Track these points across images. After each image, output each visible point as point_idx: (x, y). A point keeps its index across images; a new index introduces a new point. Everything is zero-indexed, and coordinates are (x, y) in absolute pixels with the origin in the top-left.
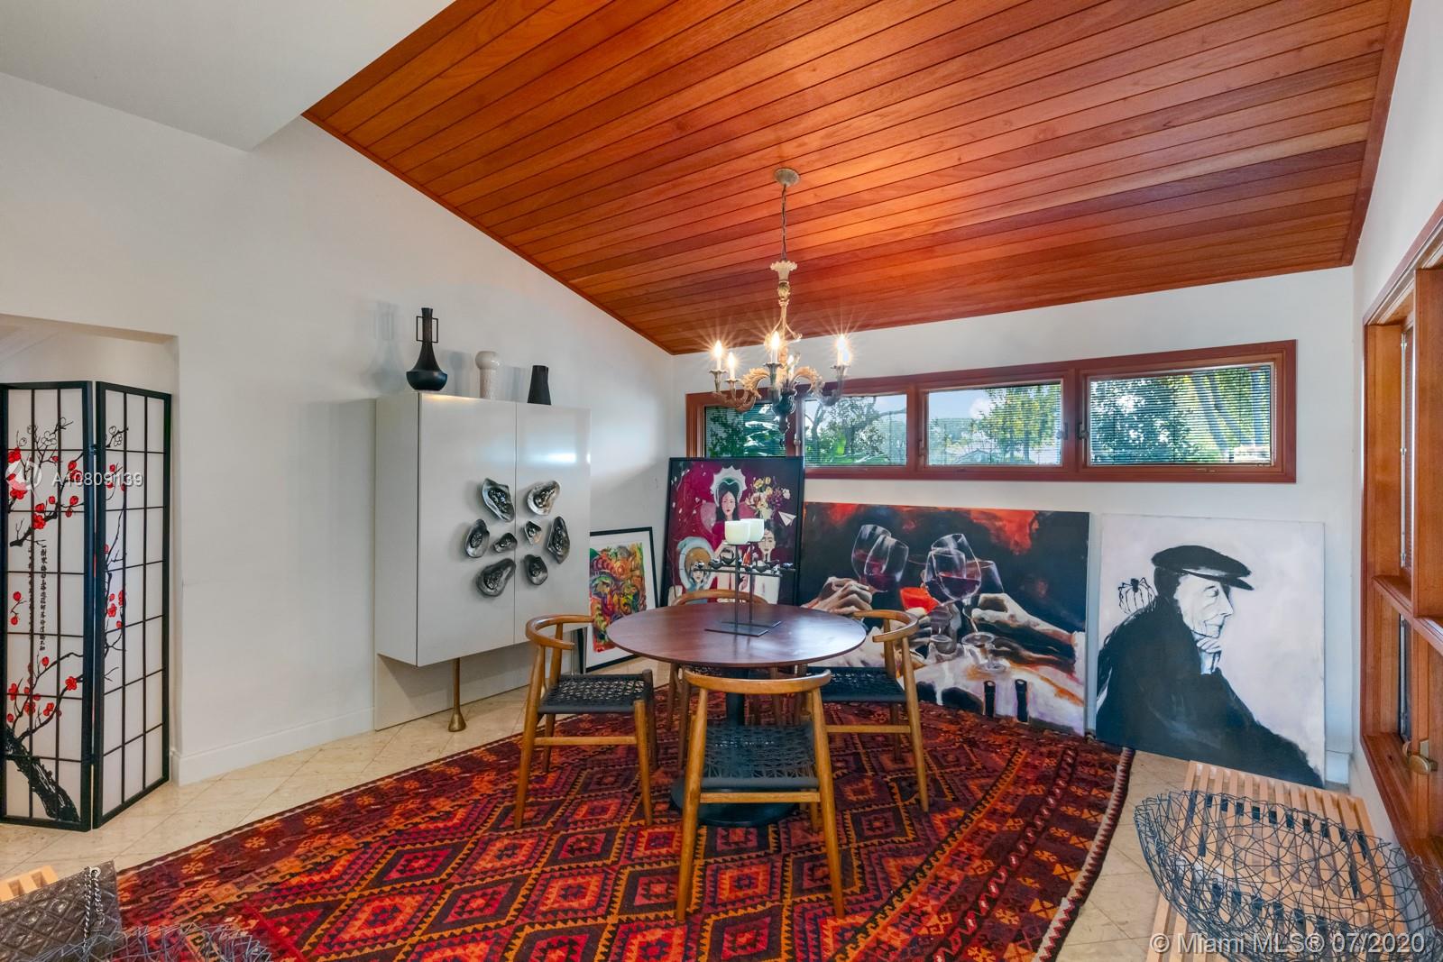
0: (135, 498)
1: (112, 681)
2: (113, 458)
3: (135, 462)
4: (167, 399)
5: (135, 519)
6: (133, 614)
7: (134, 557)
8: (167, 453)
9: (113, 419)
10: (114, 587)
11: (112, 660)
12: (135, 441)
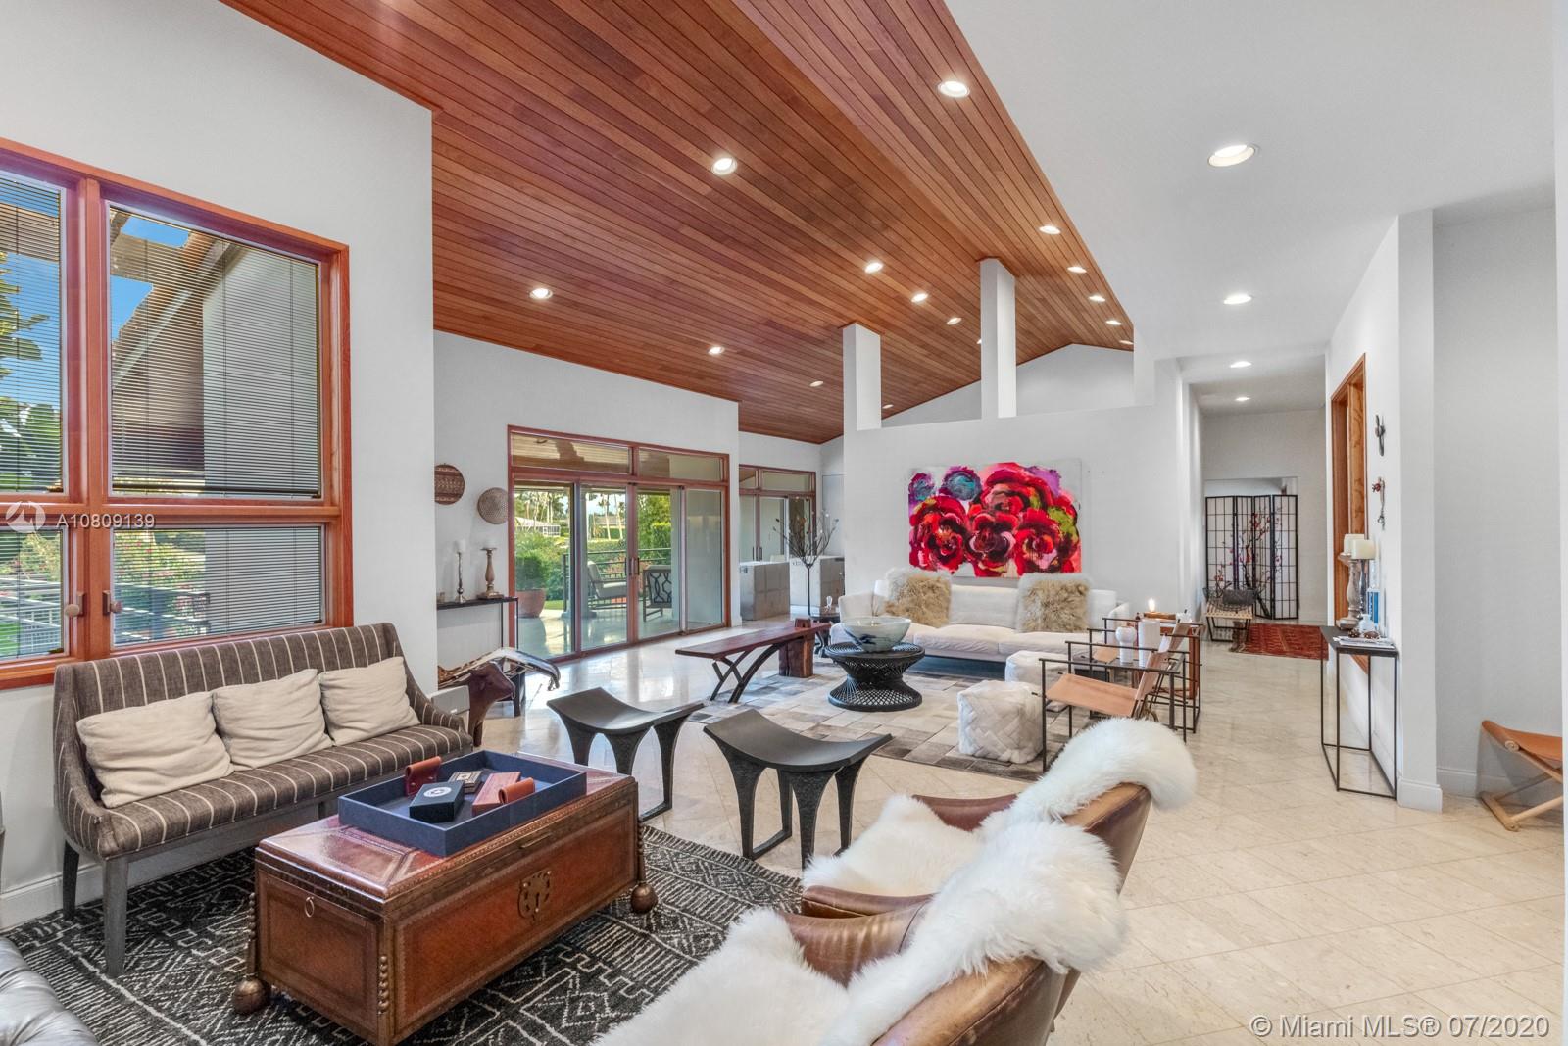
0: (1285, 528)
1: (1278, 580)
2: (1277, 516)
3: (1285, 517)
4: (1296, 496)
5: (1285, 534)
6: (1285, 562)
7: (1285, 545)
8: (1296, 514)
9: (1277, 505)
10: (1278, 553)
11: (1278, 574)
12: (1285, 510)
